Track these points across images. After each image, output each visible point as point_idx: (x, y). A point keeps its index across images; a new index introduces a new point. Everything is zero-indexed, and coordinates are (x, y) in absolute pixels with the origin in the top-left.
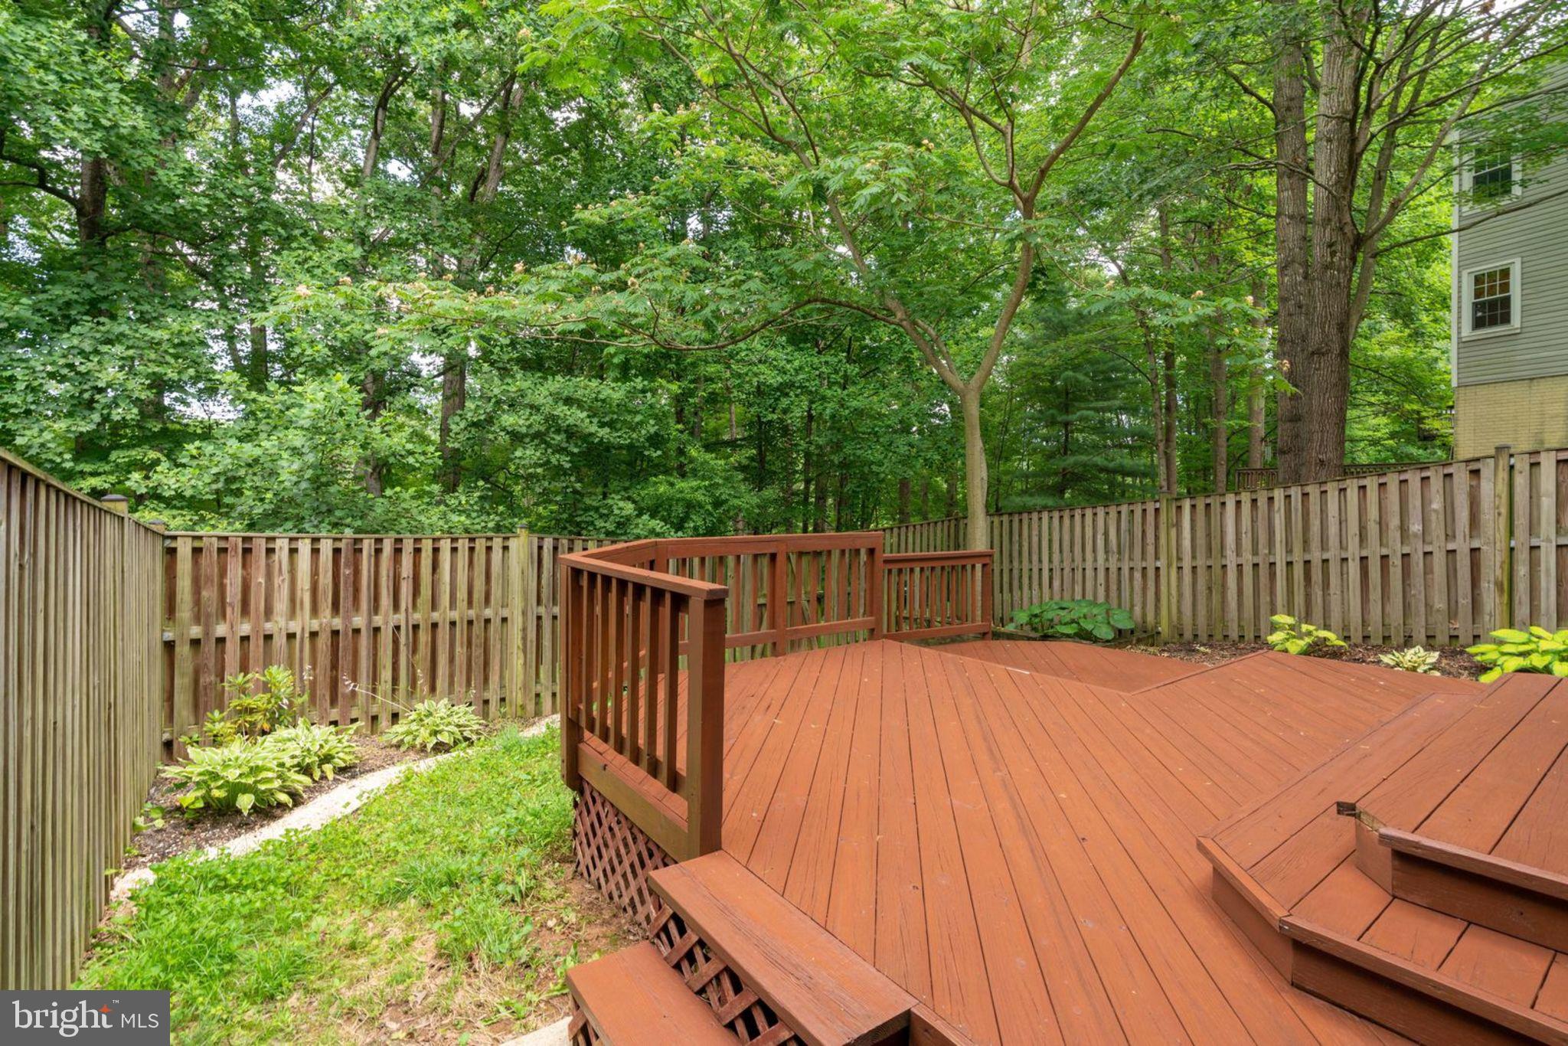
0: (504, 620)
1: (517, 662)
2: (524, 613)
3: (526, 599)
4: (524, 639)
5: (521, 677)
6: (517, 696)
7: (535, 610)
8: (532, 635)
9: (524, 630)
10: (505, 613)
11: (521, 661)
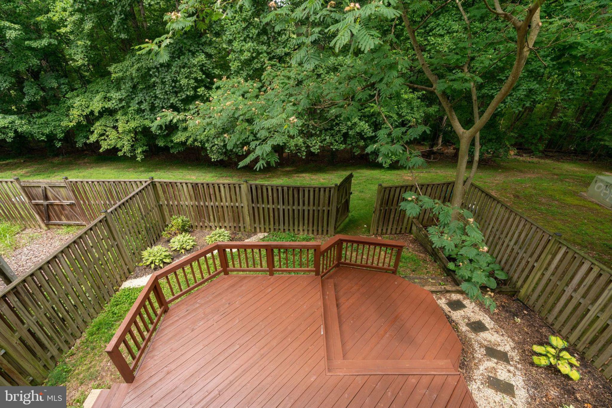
0: (242, 207)
1: (247, 219)
2: (248, 206)
3: (248, 202)
4: (249, 213)
5: (249, 222)
6: (248, 228)
7: (251, 205)
8: (251, 212)
9: (249, 210)
10: (242, 205)
11: (248, 218)
